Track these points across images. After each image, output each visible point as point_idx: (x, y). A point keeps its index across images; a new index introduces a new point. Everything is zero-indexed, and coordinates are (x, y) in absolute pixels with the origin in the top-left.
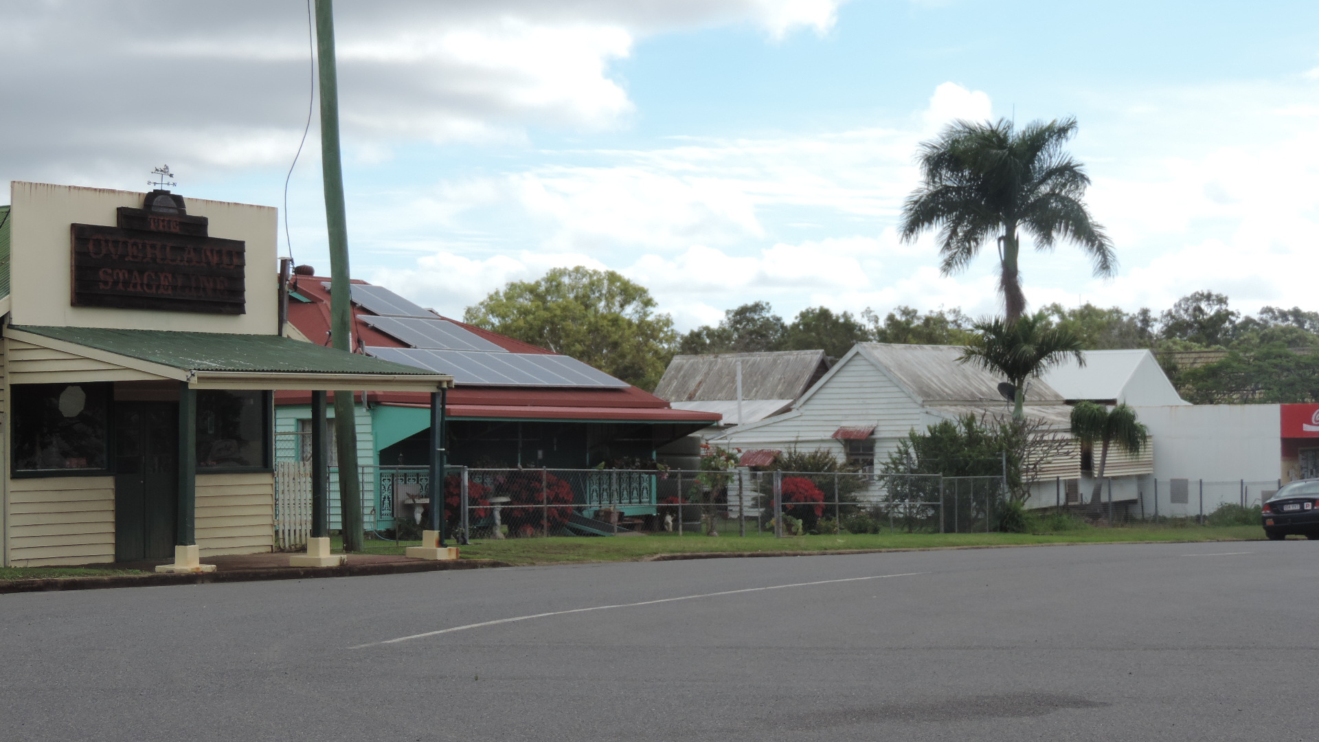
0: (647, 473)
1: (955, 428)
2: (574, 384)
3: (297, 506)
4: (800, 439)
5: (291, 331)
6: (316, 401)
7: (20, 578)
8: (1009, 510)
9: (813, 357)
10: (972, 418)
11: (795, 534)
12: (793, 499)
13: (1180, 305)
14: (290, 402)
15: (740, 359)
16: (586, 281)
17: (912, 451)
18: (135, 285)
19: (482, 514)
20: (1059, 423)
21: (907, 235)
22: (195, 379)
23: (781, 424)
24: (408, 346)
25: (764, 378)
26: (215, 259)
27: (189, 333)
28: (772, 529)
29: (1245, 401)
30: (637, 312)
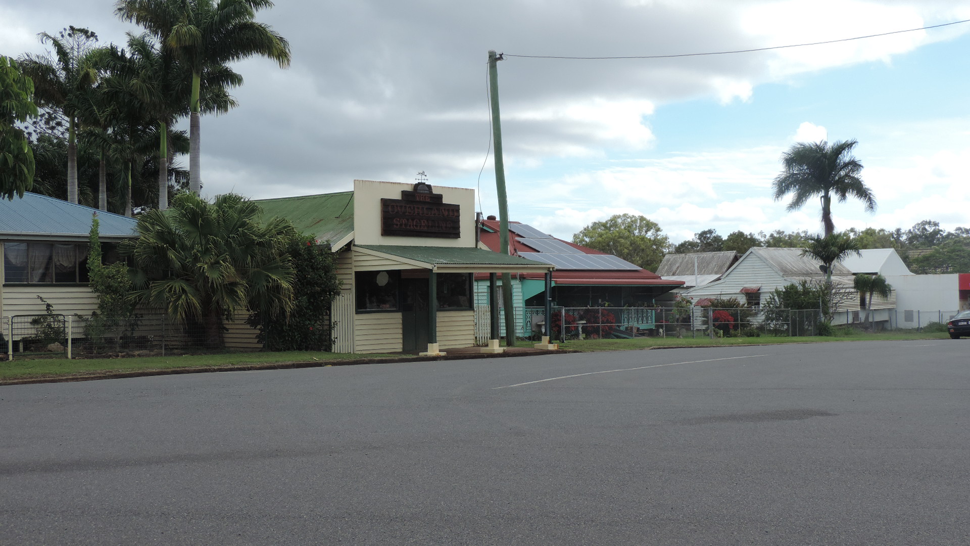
0: (650, 309)
1: (797, 287)
2: (616, 268)
3: (486, 325)
4: (722, 293)
5: (481, 245)
6: (492, 278)
7: (358, 358)
8: (823, 325)
9: (731, 254)
10: (806, 282)
11: (720, 337)
12: (719, 321)
13: (915, 227)
14: (480, 279)
15: (697, 256)
16: (629, 220)
17: (776, 298)
18: (410, 226)
19: (573, 329)
20: (849, 284)
21: (777, 197)
22: (436, 267)
23: (716, 286)
24: (539, 252)
25: (708, 264)
26: (446, 213)
27: (435, 247)
28: (708, 335)
29: (943, 273)
30: (653, 235)
